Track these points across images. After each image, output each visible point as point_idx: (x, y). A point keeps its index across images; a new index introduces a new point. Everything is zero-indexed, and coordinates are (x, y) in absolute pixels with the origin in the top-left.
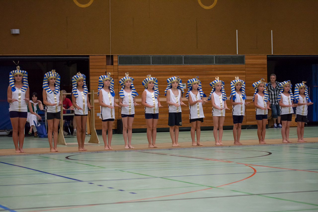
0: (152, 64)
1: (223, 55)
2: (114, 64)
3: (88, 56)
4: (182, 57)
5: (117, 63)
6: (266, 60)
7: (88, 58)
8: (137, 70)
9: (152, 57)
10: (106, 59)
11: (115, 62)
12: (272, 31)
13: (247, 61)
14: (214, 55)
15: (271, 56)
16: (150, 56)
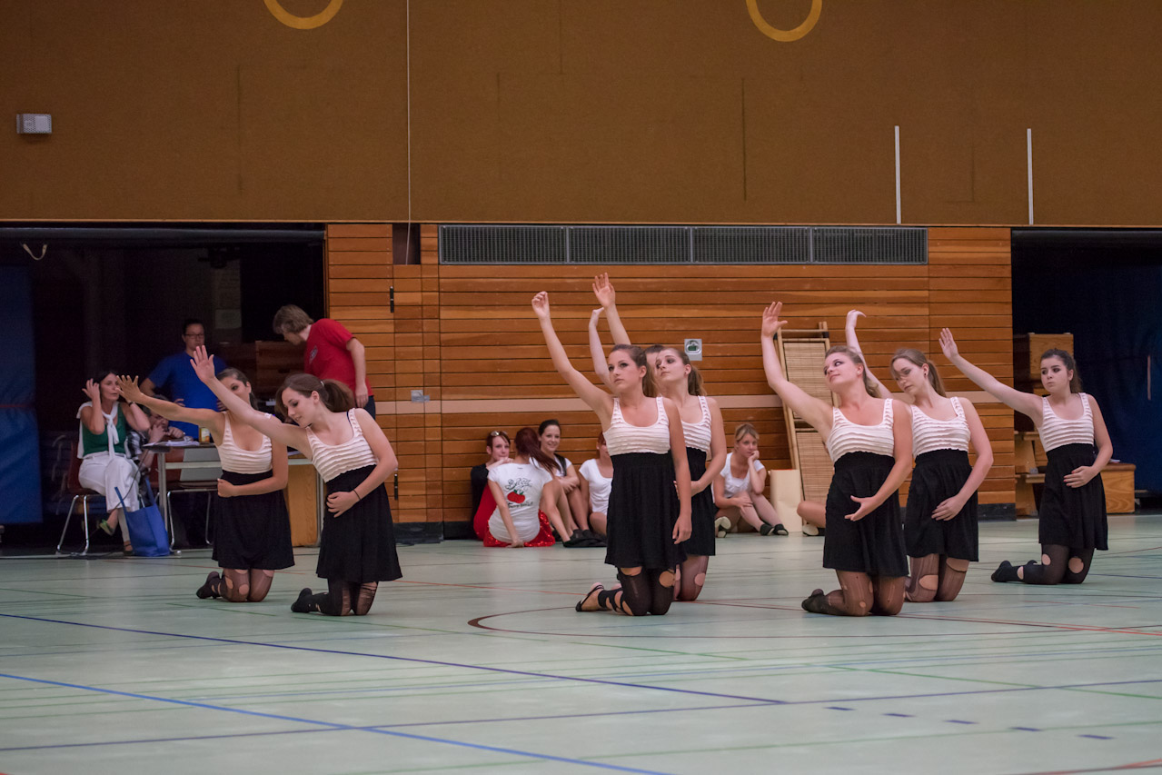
0: (572, 259)
1: (843, 226)
2: (424, 260)
3: (323, 226)
4: (687, 231)
5: (435, 254)
6: (1009, 249)
7: (323, 235)
8: (511, 282)
9: (571, 231)
10: (391, 240)
11: (429, 250)
12: (1029, 131)
13: (935, 251)
14: (810, 227)
15: (1026, 232)
16: (562, 227)
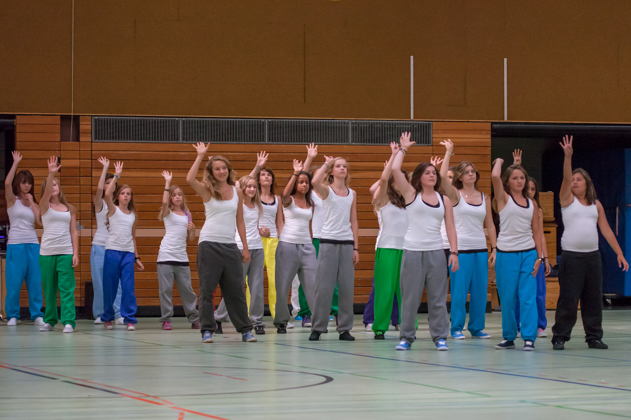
0: (184, 139)
1: (373, 120)
2: (82, 139)
3: (13, 117)
4: (264, 123)
5: (90, 135)
6: (490, 136)
7: (14, 122)
8: (142, 154)
9: (183, 122)
10: (59, 125)
11: (85, 133)
12: (505, 59)
13: (437, 137)
14: (350, 121)
15: (503, 125)
16: (177, 119)
